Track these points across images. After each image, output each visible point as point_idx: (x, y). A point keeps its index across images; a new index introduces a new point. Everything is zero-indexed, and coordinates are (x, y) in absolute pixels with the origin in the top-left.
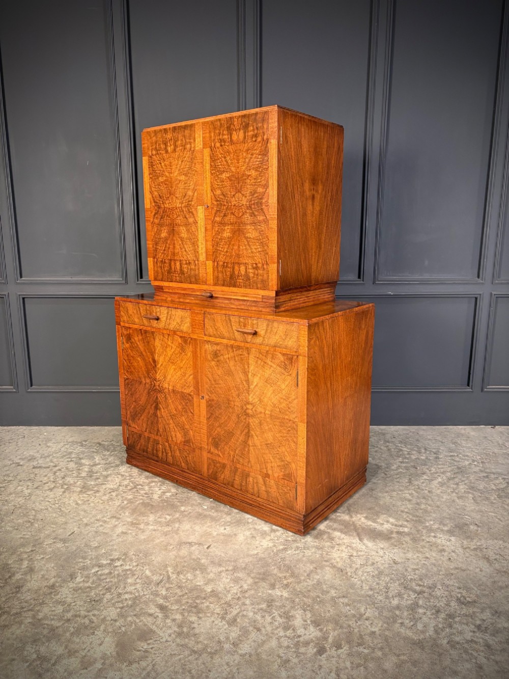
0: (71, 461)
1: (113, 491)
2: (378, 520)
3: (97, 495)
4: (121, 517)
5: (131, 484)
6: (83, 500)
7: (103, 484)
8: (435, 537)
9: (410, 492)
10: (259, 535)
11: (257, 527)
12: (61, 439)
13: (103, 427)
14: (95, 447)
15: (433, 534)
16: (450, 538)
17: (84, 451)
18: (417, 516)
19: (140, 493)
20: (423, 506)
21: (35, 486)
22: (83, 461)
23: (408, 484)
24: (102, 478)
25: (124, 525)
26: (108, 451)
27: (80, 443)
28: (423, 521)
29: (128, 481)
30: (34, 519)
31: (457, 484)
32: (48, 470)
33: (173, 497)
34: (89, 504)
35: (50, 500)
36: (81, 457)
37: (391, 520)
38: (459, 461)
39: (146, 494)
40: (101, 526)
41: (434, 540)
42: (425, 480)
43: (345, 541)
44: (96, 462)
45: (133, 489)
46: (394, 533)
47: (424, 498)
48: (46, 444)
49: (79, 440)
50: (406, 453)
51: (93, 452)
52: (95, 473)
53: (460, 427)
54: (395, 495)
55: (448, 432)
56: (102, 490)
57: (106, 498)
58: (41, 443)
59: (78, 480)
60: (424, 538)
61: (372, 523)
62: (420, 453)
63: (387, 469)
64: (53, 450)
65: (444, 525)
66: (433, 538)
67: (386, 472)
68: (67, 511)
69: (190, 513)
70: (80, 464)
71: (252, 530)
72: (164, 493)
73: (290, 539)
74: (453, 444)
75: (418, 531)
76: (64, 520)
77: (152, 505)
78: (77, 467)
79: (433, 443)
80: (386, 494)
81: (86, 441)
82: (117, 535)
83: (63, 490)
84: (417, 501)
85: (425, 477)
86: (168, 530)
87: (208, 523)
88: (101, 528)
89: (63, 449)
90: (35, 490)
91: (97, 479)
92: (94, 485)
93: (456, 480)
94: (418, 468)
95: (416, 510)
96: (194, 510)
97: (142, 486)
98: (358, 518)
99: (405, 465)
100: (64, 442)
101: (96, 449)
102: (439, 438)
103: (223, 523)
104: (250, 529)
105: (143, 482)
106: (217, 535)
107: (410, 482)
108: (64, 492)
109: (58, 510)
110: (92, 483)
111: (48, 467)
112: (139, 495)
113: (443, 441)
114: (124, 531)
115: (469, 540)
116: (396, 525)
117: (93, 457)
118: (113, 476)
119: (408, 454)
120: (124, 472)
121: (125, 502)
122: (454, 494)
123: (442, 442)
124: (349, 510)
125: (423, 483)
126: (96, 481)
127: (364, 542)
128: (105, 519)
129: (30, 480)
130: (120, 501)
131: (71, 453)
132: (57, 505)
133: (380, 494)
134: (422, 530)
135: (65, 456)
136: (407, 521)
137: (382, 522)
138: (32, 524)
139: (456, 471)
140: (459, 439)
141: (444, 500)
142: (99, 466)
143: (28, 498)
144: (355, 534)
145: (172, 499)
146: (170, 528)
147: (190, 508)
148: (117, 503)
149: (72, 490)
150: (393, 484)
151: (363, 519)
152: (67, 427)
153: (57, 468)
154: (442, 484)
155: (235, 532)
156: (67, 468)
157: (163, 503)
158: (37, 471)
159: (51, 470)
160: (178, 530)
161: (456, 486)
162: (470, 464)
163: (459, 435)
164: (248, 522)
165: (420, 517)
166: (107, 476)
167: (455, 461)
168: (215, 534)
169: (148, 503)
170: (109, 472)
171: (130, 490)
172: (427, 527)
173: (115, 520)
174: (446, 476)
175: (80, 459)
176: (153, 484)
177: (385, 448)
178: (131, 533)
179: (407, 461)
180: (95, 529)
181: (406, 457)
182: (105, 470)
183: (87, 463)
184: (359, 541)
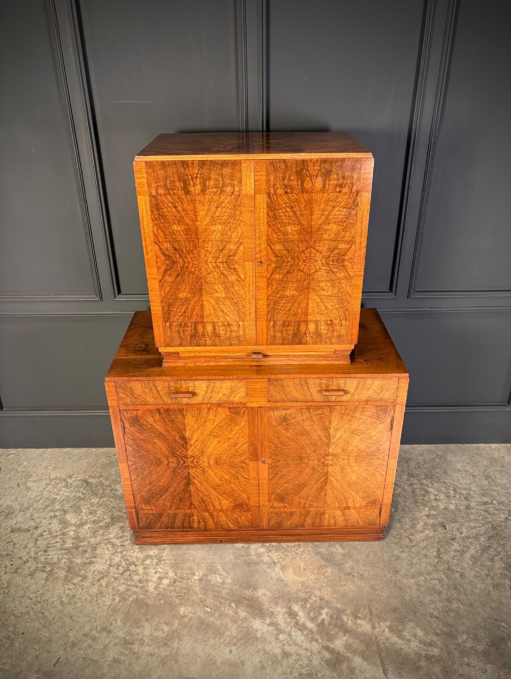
0: (55, 516)
1: (103, 578)
2: (404, 633)
3: (85, 584)
4: (112, 628)
5: (123, 563)
6: (68, 595)
7: (91, 563)
8: (468, 665)
9: (439, 577)
10: (270, 663)
11: (268, 648)
12: (43, 474)
13: (91, 449)
14: (82, 490)
15: (466, 660)
16: (486, 666)
17: (68, 497)
18: (448, 625)
19: (133, 580)
20: (454, 605)
21: (14, 568)
22: (68, 516)
23: (436, 560)
24: (89, 551)
25: (116, 644)
26: (96, 495)
27: (65, 480)
28: (455, 633)
29: (120, 555)
30: (14, 633)
31: (492, 560)
32: (28, 535)
33: (171, 589)
34: (76, 603)
35: (31, 596)
36: (65, 508)
37: (420, 633)
38: (493, 514)
39: (140, 581)
40: (90, 646)
41: (467, 671)
42: (457, 551)
43: (368, 676)
44: (82, 519)
45: (125, 571)
46: (423, 659)
47: (456, 588)
48: (25, 484)
49: (63, 476)
50: (433, 497)
51: (79, 497)
52: (83, 541)
53: (494, 446)
54: (423, 583)
55: (480, 455)
56: (89, 575)
57: (94, 590)
58: (20, 482)
59: (63, 554)
60: (456, 667)
61: (397, 639)
62: (448, 497)
63: (412, 530)
64: (34, 494)
65: (479, 641)
66: (466, 667)
67: (411, 537)
68: (51, 617)
69: (191, 618)
70: (65, 523)
71: (262, 653)
72: (160, 579)
73: (304, 671)
74: (485, 479)
75: (449, 653)
76: (47, 635)
77: (147, 605)
78: (61, 529)
79: (463, 478)
80: (412, 581)
81: (70, 477)
82: (109, 665)
83: (45, 575)
84: (447, 594)
85: (456, 546)
86: (166, 653)
87: (211, 639)
88: (90, 651)
89: (45, 492)
90: (14, 575)
91: (85, 552)
92: (81, 564)
93: (492, 552)
94: (448, 527)
95: (447, 612)
96: (194, 613)
97: (136, 566)
98: (382, 629)
99: (432, 521)
100: (46, 479)
101: (83, 493)
102: (469, 468)
103: (228, 639)
104: (259, 651)
105: (138, 558)
106: (223, 663)
107: (438, 556)
108: (47, 580)
109: (41, 615)
110: (79, 561)
111: (28, 530)
112: (132, 583)
113: (475, 474)
114: (116, 657)
115: (507, 670)
116: (425, 643)
117: (79, 508)
118: (103, 546)
119: (436, 499)
120: (115, 538)
121: (117, 599)
122: (489, 581)
123: (474, 476)
124: (371, 613)
125: (453, 557)
126: (83, 558)
127: (389, 676)
128: (94, 633)
129: (7, 555)
130: (111, 597)
131: (54, 501)
132: (39, 605)
133: (405, 581)
134: (455, 652)
135: (47, 506)
136: (437, 635)
137: (408, 637)
138: (12, 641)
139: (491, 533)
140: (493, 469)
141: (477, 591)
142: (86, 527)
143: (6, 591)
144: (378, 662)
145: (171, 592)
146: (169, 649)
147: (190, 608)
148: (107, 600)
149: (56, 576)
150: (420, 559)
151: (387, 630)
152: (49, 450)
153: (39, 531)
154: (475, 559)
155: (242, 658)
156: (50, 533)
157: (160, 600)
158: (15, 537)
159: (32, 535)
160: (177, 654)
161: (490, 564)
162: (506, 518)
163: (493, 461)
164: (256, 637)
165: (452, 626)
166: (94, 548)
167: (489, 514)
168: (219, 660)
169: (143, 599)
170: (99, 538)
171: (122, 574)
172: (459, 645)
173: (105, 634)
174: (480, 545)
175: (65, 512)
176: (148, 562)
177: (409, 489)
178: (124, 661)
179: (434, 513)
180: (82, 652)
181: (433, 506)
182: (94, 533)
183: (73, 521)
184: (383, 674)
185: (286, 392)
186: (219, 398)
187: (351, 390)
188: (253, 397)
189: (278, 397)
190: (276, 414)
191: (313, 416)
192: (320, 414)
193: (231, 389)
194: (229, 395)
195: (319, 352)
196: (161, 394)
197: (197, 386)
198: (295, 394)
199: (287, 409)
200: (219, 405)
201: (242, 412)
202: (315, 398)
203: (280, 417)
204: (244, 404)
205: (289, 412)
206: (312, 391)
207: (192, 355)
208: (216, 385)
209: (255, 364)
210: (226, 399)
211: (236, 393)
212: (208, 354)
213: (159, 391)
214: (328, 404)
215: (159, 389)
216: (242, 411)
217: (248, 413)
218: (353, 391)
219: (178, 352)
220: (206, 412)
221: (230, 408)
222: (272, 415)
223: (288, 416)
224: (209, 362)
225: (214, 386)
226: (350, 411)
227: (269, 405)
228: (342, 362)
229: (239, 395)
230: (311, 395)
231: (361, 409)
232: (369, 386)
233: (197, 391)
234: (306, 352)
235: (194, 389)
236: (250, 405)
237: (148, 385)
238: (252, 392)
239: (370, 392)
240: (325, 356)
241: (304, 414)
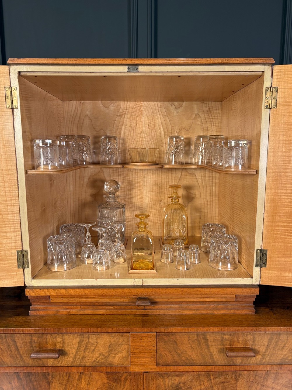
185: (179, 352)
186: (94, 359)
187: (262, 349)
188: (138, 358)
189: (169, 358)
190: (167, 383)
191: (213, 384)
192: (222, 383)
193: (109, 347)
194: (107, 355)
195: (218, 297)
196: (21, 353)
197: (67, 341)
198: (190, 354)
199: (180, 374)
200: (94, 368)
201: (123, 379)
202: (216, 360)
203: (171, 386)
204: (125, 367)
205: (183, 379)
206: (212, 351)
207: (66, 300)
208: (90, 341)
209: (140, 313)
210: (102, 361)
211: (116, 352)
212: (84, 300)
213: (19, 348)
214: (233, 368)
215: (19, 345)
216: (124, 377)
217: (131, 380)
218: (264, 350)
219: (49, 296)
220: (77, 377)
221: (107, 373)
222: (162, 383)
223: (182, 385)
224: (85, 309)
225: (88, 342)
226: (261, 377)
227: (158, 369)
228: (244, 312)
229: (120, 355)
230: (211, 355)
231: (273, 376)
232: (284, 343)
233: (66, 349)
234: (202, 297)
235: (63, 347)
236: (133, 369)
237: (5, 340)
238: (137, 351)
239: (285, 352)
240: (223, 303)
241: (202, 383)
